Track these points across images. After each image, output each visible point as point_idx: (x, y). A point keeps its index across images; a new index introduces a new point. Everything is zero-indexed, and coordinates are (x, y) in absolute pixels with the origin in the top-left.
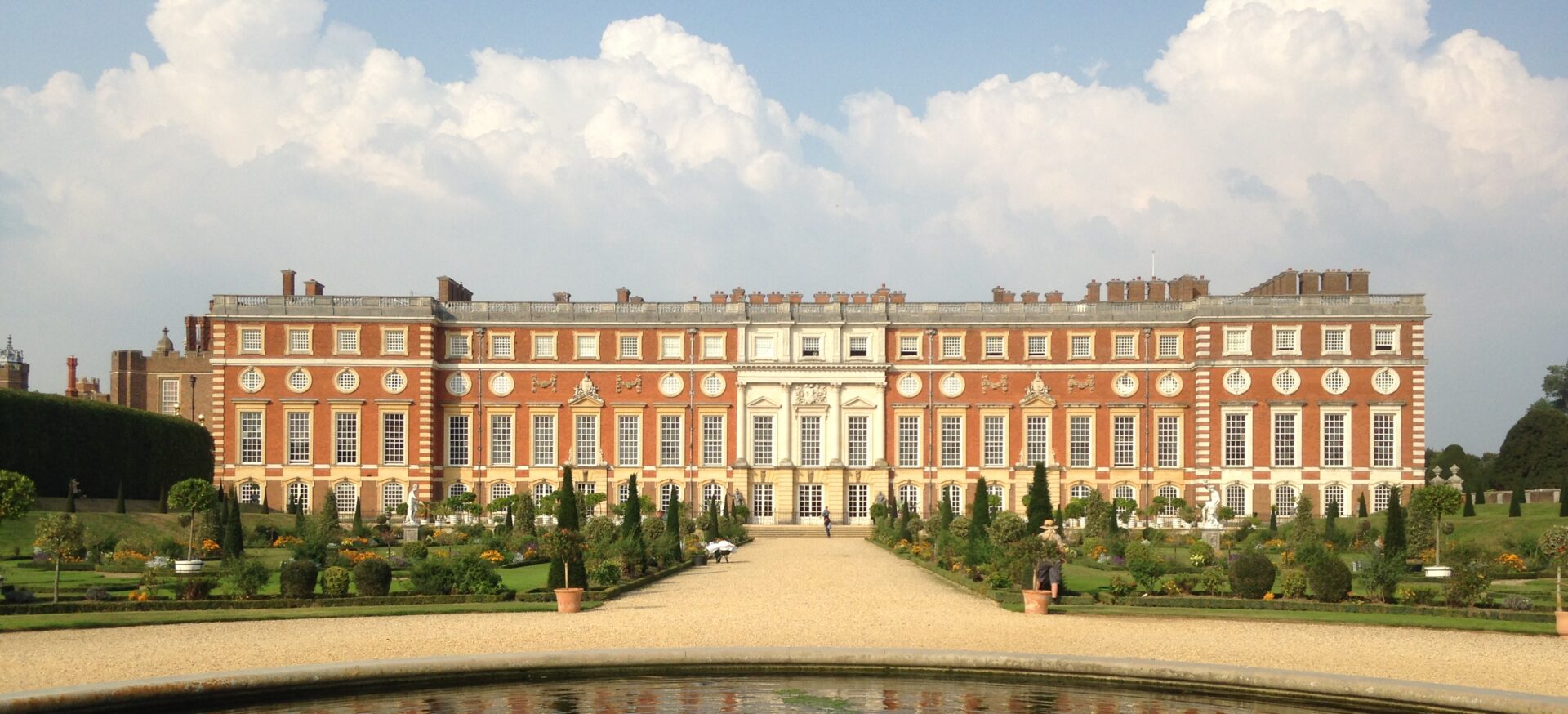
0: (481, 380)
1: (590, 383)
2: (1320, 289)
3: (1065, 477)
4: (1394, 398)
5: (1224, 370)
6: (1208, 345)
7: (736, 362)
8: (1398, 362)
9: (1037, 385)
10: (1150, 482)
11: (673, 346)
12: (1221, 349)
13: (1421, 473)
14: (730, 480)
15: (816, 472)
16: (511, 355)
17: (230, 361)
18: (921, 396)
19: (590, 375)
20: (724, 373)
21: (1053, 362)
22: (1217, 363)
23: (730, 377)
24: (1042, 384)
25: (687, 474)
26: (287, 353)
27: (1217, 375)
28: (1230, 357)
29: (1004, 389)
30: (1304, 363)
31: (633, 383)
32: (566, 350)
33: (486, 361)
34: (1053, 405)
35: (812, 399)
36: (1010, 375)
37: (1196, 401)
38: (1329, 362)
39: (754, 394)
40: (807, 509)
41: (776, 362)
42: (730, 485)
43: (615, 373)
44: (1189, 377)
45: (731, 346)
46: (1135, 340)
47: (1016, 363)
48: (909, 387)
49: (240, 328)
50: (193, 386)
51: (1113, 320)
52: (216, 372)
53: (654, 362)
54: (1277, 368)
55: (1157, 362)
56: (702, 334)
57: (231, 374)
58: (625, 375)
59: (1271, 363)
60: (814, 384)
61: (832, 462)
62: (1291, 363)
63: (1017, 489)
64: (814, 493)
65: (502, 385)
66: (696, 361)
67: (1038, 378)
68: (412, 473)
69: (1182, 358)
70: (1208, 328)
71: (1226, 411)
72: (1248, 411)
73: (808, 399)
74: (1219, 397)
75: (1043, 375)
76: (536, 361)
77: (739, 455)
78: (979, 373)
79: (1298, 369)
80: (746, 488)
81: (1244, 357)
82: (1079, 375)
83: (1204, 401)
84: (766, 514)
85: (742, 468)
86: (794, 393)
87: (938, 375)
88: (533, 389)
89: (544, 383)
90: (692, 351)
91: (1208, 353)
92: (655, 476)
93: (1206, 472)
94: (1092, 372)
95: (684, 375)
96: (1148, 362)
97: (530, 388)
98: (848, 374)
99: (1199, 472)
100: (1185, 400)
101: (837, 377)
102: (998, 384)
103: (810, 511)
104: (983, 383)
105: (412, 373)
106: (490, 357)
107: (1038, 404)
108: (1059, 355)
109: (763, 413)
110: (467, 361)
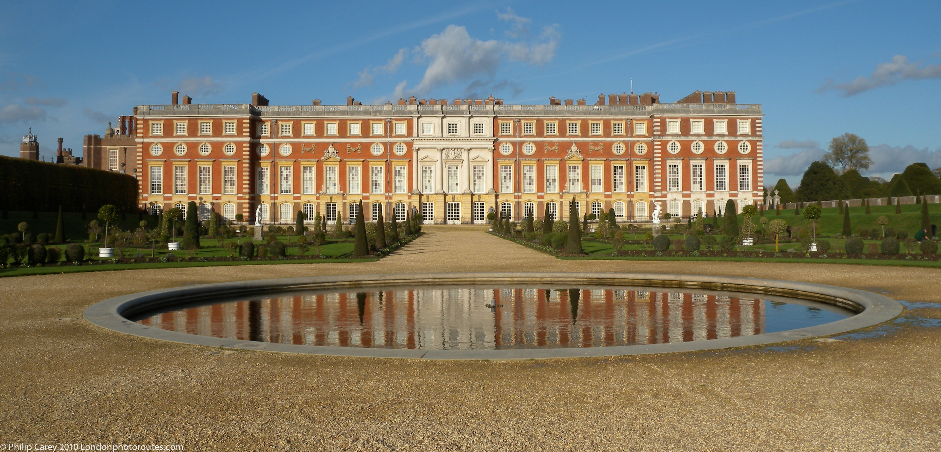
0: (275, 147)
1: (333, 149)
2: (713, 100)
3: (589, 198)
4: (748, 156)
5: (667, 142)
6: (659, 128)
7: (412, 136)
8: (750, 138)
9: (574, 148)
10: (632, 199)
11: (378, 129)
12: (666, 130)
13: (761, 193)
14: (410, 200)
15: (456, 196)
16: (291, 134)
17: (146, 140)
18: (512, 155)
19: (333, 144)
20: (406, 143)
21: (582, 137)
22: (664, 138)
23: (409, 145)
24: (576, 148)
25: (386, 198)
26: (175, 135)
27: (664, 144)
28: (670, 135)
29: (557, 151)
30: (706, 138)
31: (357, 148)
32: (320, 130)
33: (277, 137)
34: (582, 159)
35: (454, 157)
36: (560, 144)
37: (654, 157)
38: (717, 138)
39: (422, 154)
40: (452, 216)
41: (434, 137)
42: (410, 203)
43: (346, 143)
44: (651, 145)
45: (410, 128)
46: (623, 126)
47: (563, 137)
48: (506, 150)
49: (151, 122)
50: (125, 153)
51: (611, 115)
52: (139, 146)
53: (368, 137)
54: (693, 141)
55: (634, 137)
56: (394, 122)
57: (146, 147)
58: (353, 144)
59: (690, 138)
60: (455, 148)
61: (465, 190)
62: (700, 138)
63: (564, 204)
64: (455, 207)
65: (286, 150)
66: (391, 136)
67: (574, 145)
68: (239, 198)
69: (647, 135)
70: (659, 120)
71: (669, 162)
72: (679, 163)
73: (452, 156)
74: (665, 155)
75: (577, 143)
76: (305, 137)
77: (415, 187)
78: (543, 143)
79: (703, 141)
80: (418, 205)
81: (677, 135)
82: (596, 144)
83: (658, 157)
84: (429, 219)
85: (417, 194)
86: (444, 152)
87: (521, 144)
88: (303, 152)
89: (308, 149)
90: (389, 130)
91: (659, 133)
92: (369, 199)
93: (659, 194)
94: (602, 142)
95: (384, 144)
96: (631, 137)
97: (300, 151)
98: (474, 143)
99: (656, 194)
100: (650, 157)
101: (467, 145)
102: (553, 148)
103: (454, 217)
104: (545, 148)
105: (239, 145)
106: (280, 135)
107: (574, 158)
108: (585, 133)
109: (427, 164)
110: (267, 138)
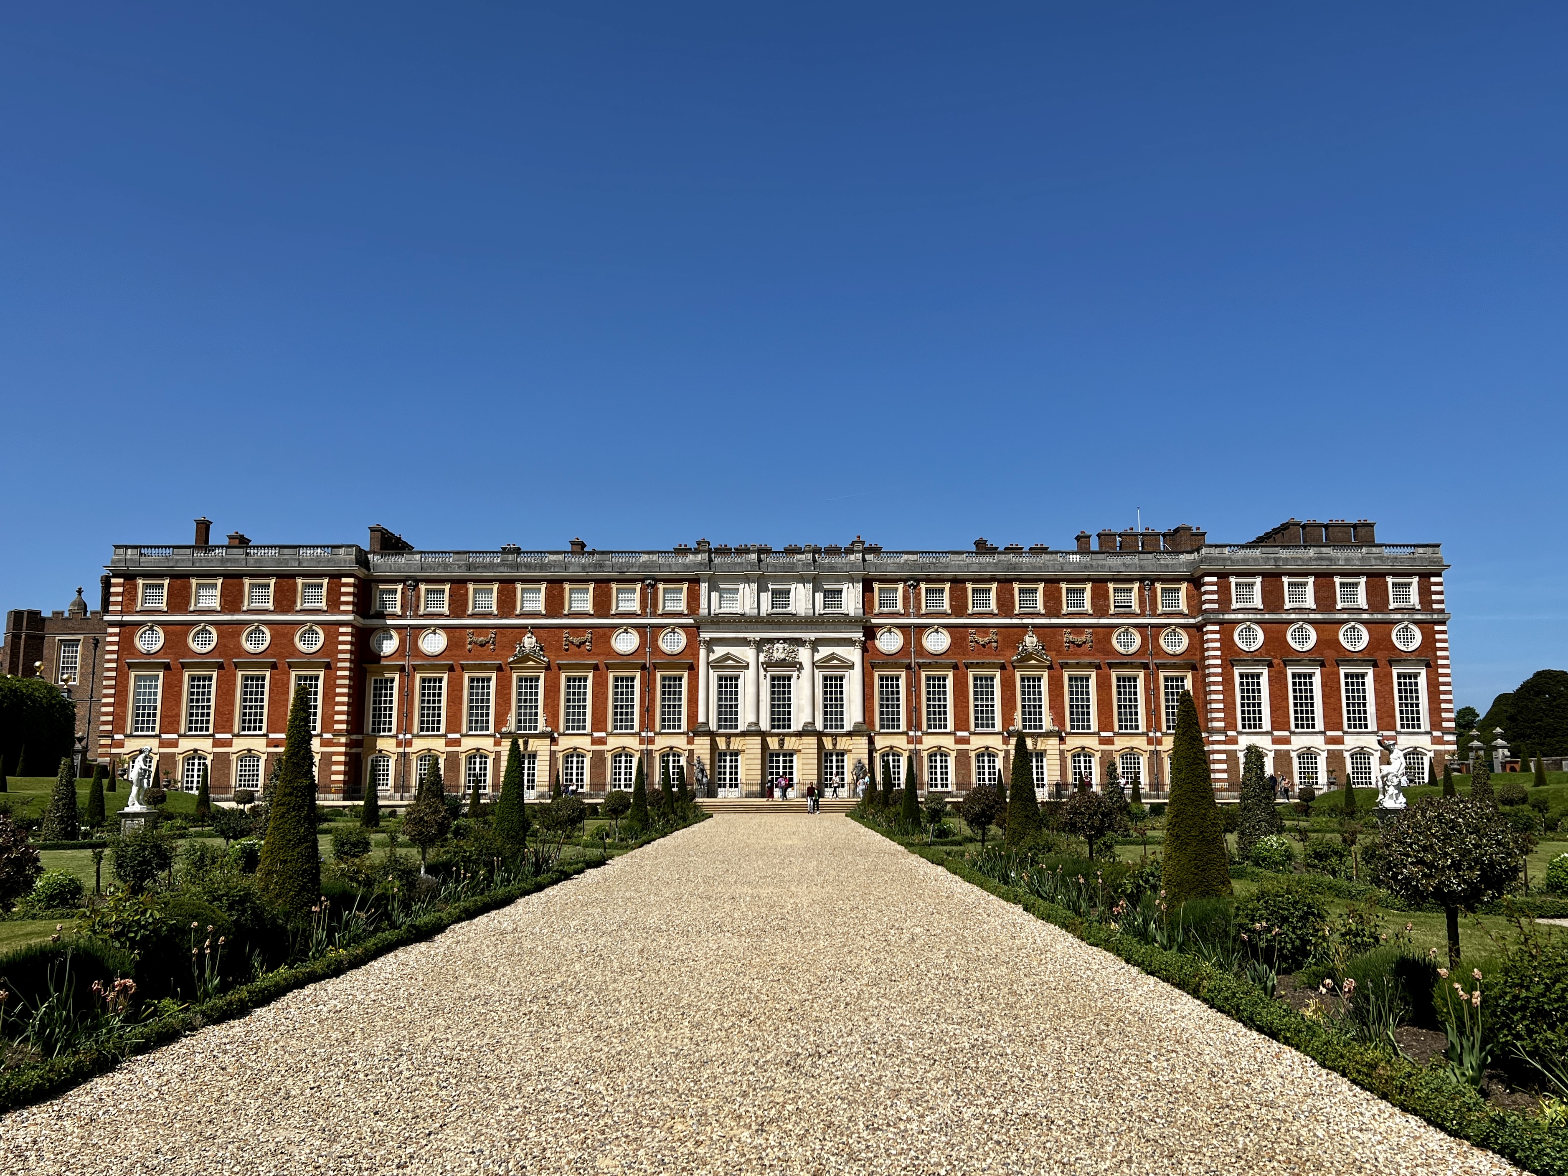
0: (410, 636)
1: (534, 639)
2: (1323, 539)
3: (1063, 743)
4: (1417, 656)
5: (1234, 624)
6: (1215, 597)
7: (698, 615)
8: (1419, 617)
9: (1031, 641)
10: (1159, 748)
11: (628, 599)
12: (1229, 601)
13: (1452, 737)
14: (691, 747)
15: (787, 739)
16: (446, 610)
17: (127, 618)
18: (903, 653)
19: (533, 630)
20: (685, 628)
21: (1046, 615)
22: (1226, 617)
23: (692, 632)
24: (1035, 639)
25: (642, 742)
26: (192, 608)
27: (1227, 630)
28: (1239, 610)
29: (995, 644)
30: (1319, 616)
31: (582, 639)
32: (507, 605)
33: (417, 616)
34: (1049, 663)
35: (782, 657)
36: (1000, 629)
37: (1205, 658)
38: (1345, 616)
39: (718, 651)
41: (743, 616)
43: (562, 628)
44: (1195, 632)
45: (693, 599)
46: (1135, 593)
47: (1006, 617)
48: (890, 642)
49: (140, 582)
51: (1109, 571)
52: (111, 630)
53: (607, 616)
54: (1291, 622)
55: (1159, 616)
56: (660, 587)
57: (128, 632)
58: (576, 630)
59: (1284, 616)
60: (785, 640)
61: (805, 726)
62: (1305, 616)
63: (1011, 757)
64: (785, 761)
65: (434, 643)
66: (654, 615)
67: (1030, 633)
68: (326, 743)
69: (1187, 611)
70: (1214, 579)
71: (1239, 669)
72: (1263, 670)
73: (779, 656)
74: (1231, 654)
75: (1036, 629)
76: (473, 616)
77: (701, 719)
78: (965, 628)
79: (1314, 623)
81: (1255, 610)
82: (1076, 629)
83: (1215, 658)
84: (731, 786)
85: (705, 734)
86: (763, 651)
87: (921, 630)
88: (469, 646)
89: (481, 639)
90: (650, 604)
91: (1216, 606)
92: (605, 743)
93: (1219, 737)
94: (1089, 627)
95: (641, 630)
96: (1150, 616)
97: (464, 646)
98: (822, 629)
99: (1213, 737)
100: (1193, 657)
101: (809, 632)
102: (986, 639)
104: (970, 638)
105: (330, 629)
106: (421, 612)
107: (1032, 661)
108: (1053, 608)
109: (728, 673)
110: (394, 616)
